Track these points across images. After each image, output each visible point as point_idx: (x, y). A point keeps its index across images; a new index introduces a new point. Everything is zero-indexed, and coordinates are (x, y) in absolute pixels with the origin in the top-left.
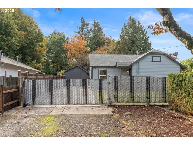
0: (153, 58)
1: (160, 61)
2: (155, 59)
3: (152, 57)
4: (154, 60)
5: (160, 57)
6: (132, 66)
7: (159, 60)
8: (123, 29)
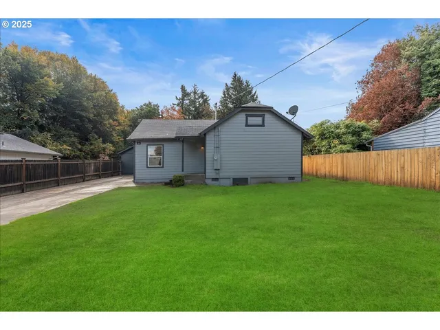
0: (249, 118)
1: (263, 125)
2: (252, 120)
3: (247, 116)
4: (250, 123)
5: (263, 116)
6: (205, 134)
7: (260, 123)
8: (224, 92)
